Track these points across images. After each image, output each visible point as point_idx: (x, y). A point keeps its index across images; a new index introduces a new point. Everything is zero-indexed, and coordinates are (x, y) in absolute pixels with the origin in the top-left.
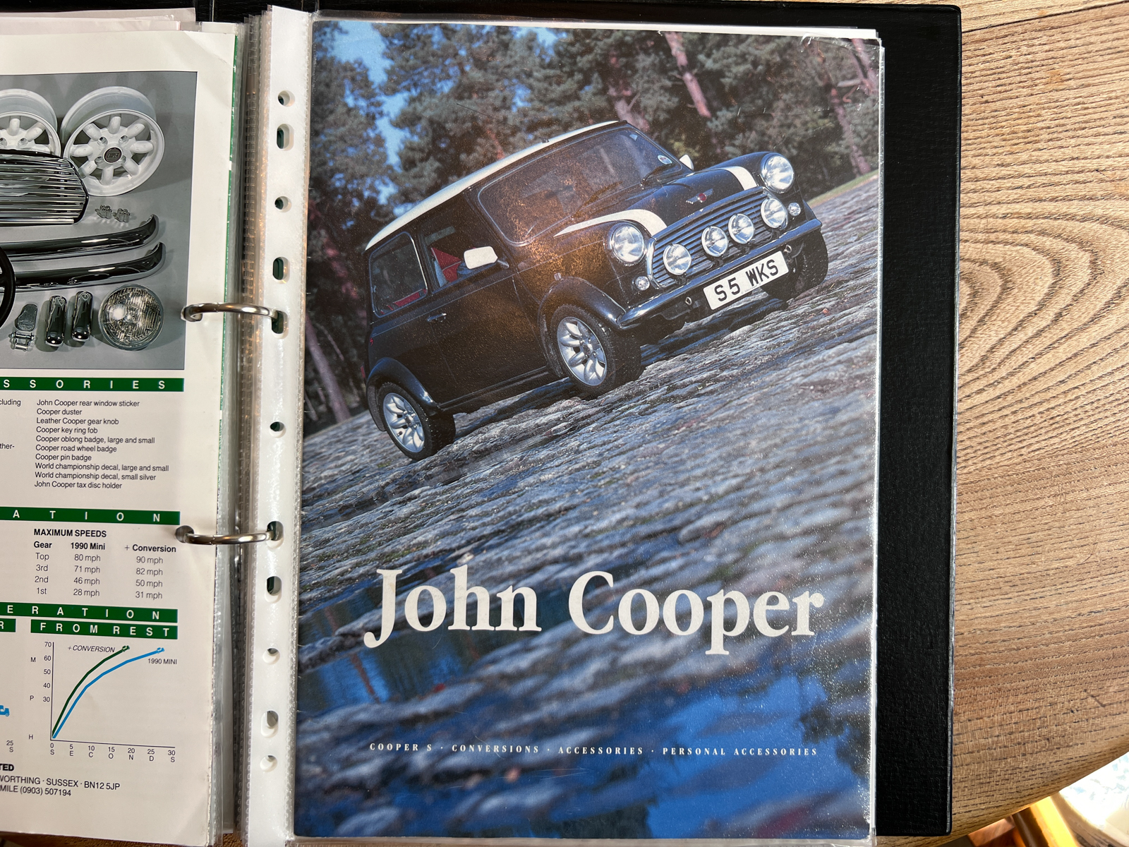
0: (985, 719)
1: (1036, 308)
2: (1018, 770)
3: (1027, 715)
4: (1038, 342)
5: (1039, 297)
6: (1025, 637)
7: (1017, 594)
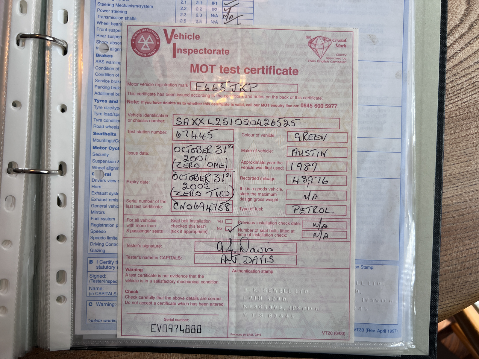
0: (448, 256)
1: (458, 23)
2: (468, 283)
3: (471, 252)
4: (461, 41)
5: (459, 17)
6: (467, 208)
7: (461, 184)
